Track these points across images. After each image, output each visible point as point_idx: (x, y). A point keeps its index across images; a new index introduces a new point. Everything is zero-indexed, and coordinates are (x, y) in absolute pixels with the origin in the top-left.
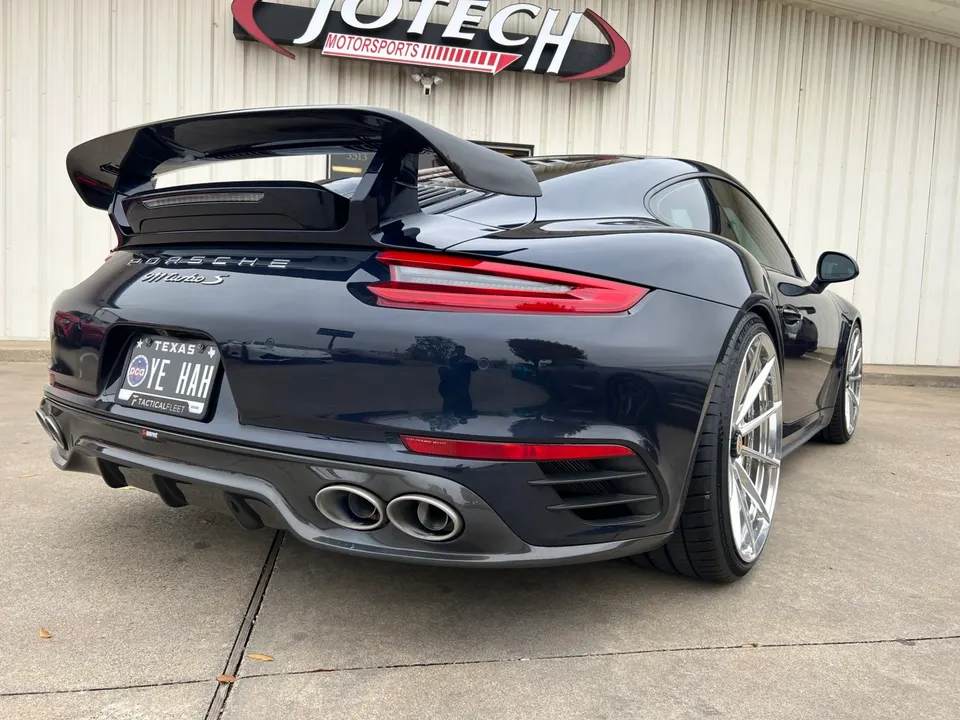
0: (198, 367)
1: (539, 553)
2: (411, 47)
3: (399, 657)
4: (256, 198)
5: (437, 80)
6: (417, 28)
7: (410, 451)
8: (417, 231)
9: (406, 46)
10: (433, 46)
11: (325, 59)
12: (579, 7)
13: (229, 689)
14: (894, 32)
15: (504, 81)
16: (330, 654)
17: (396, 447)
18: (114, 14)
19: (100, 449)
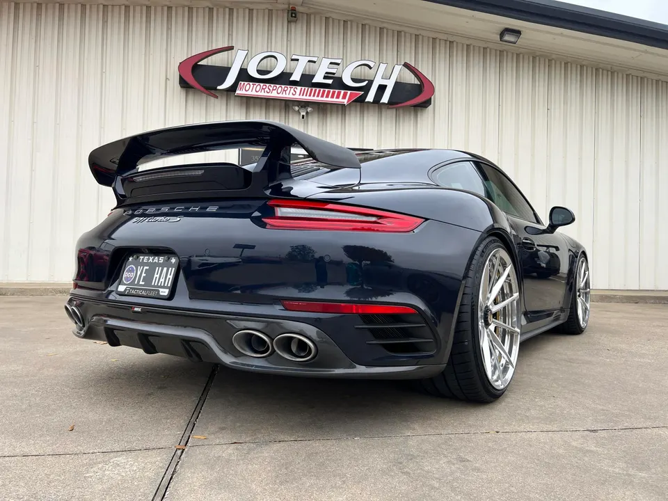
0: (165, 269)
1: (361, 369)
2: (292, 89)
3: (282, 437)
4: (200, 172)
5: (309, 109)
6: (296, 77)
7: (286, 309)
8: (292, 188)
9: (289, 89)
10: (307, 88)
11: (237, 98)
12: (400, 61)
13: (182, 452)
14: (608, 71)
15: (353, 108)
16: (241, 436)
17: (279, 307)
18: (104, 74)
19: (106, 321)
